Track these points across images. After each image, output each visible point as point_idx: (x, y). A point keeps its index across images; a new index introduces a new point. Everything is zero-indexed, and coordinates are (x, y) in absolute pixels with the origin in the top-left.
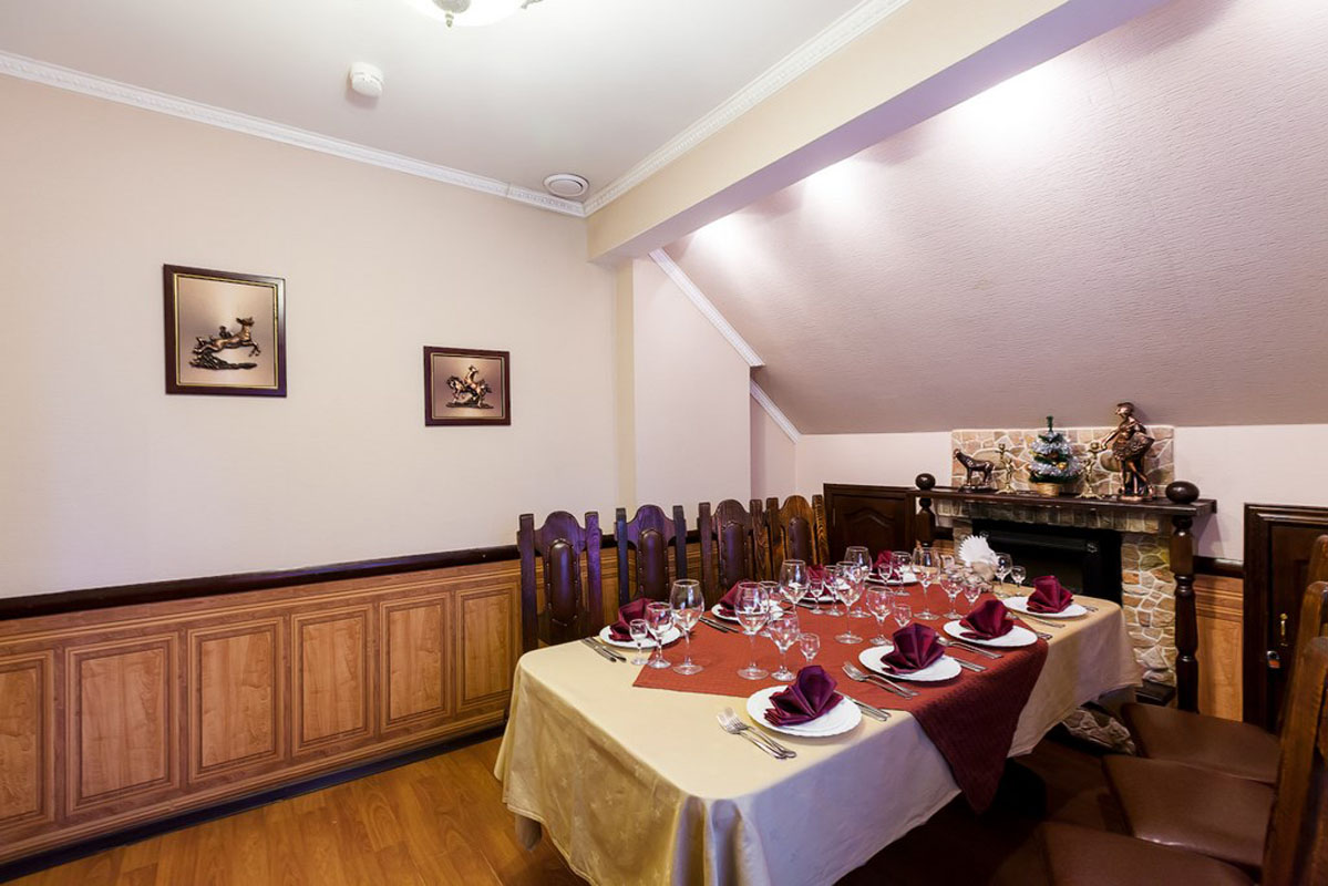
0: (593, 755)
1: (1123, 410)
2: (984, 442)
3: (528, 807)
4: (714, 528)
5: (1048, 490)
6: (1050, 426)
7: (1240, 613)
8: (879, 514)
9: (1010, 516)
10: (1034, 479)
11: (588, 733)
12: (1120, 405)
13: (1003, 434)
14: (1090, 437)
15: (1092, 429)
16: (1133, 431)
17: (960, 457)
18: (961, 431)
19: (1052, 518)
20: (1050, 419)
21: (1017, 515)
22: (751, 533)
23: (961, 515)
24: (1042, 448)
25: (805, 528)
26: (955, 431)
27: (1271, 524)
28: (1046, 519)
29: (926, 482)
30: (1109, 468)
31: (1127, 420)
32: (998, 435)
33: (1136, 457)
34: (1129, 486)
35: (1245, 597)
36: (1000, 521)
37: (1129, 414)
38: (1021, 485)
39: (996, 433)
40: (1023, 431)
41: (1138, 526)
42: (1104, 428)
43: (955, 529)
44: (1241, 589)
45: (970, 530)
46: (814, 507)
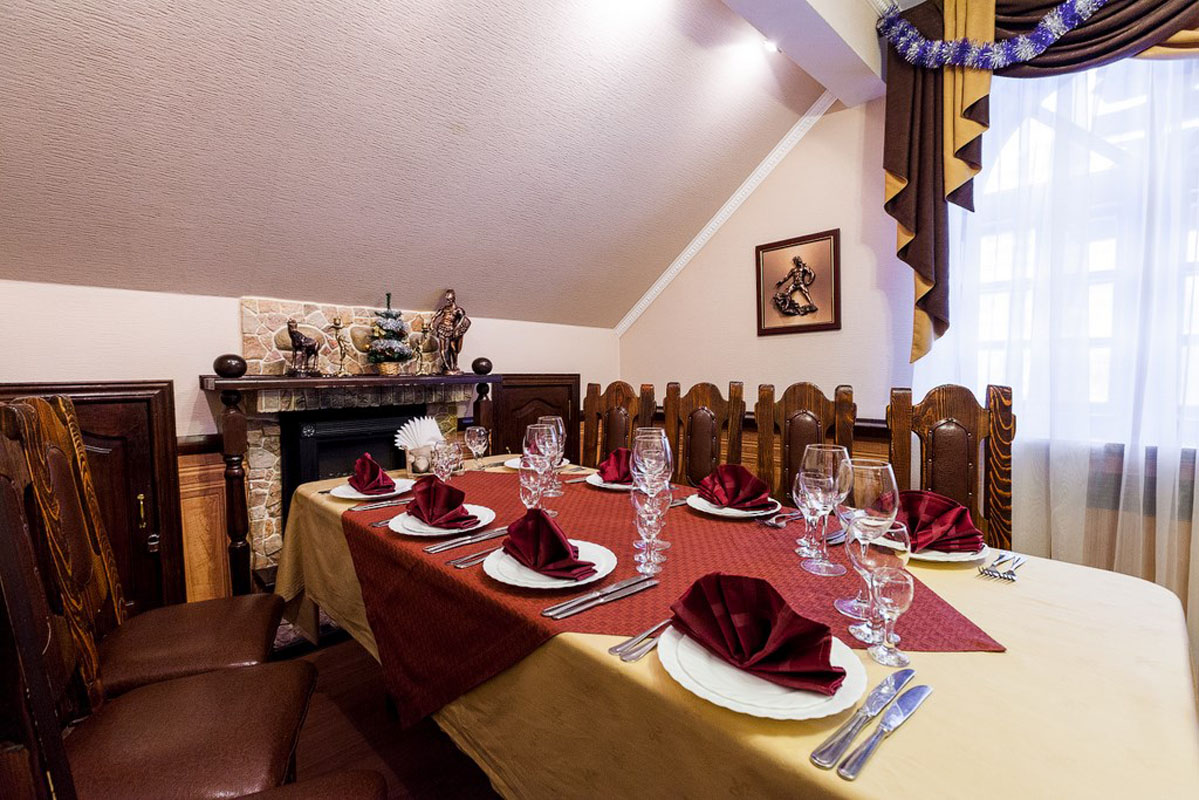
1: (450, 296)
5: (393, 369)
9: (356, 401)
12: (449, 291)
13: (317, 308)
16: (458, 315)
17: (292, 334)
20: (389, 295)
21: (362, 399)
23: (293, 408)
26: (242, 298)
28: (390, 399)
31: (451, 306)
32: (309, 310)
36: (345, 409)
37: (453, 300)
38: (356, 365)
39: (305, 306)
45: (277, 430)
46: (65, 422)
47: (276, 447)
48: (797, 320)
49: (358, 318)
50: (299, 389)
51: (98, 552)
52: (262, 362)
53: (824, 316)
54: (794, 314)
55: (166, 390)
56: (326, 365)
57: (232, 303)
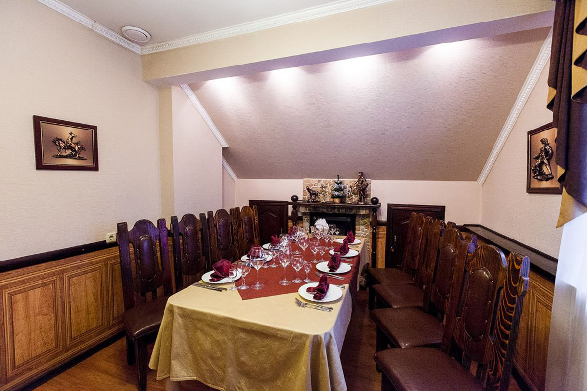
0: (242, 335)
1: (360, 174)
2: (316, 183)
3: (186, 375)
4: (215, 223)
5: (337, 201)
6: (338, 178)
7: (385, 237)
8: (273, 212)
9: (325, 210)
10: (333, 197)
11: (239, 326)
12: (360, 173)
13: (321, 181)
14: (349, 183)
15: (349, 180)
16: (363, 181)
17: (309, 189)
18: (306, 179)
19: (339, 211)
20: (338, 176)
21: (327, 210)
22: (231, 223)
23: (308, 211)
24: (336, 186)
25: (250, 219)
26: (304, 179)
27: (393, 209)
28: (336, 211)
29: (295, 199)
30: (354, 193)
31: (361, 178)
32: (319, 181)
33: (362, 190)
34: (361, 199)
35: (387, 231)
36: (322, 213)
37: (362, 176)
38: (328, 199)
40: (328, 180)
41: (363, 212)
42: (353, 180)
43: (303, 216)
44: (386, 229)
45: (309, 217)
46: (253, 211)
47: (309, 221)
48: (545, 184)
49: (330, 184)
50: (309, 206)
51: (256, 238)
52: (307, 197)
53: (556, 184)
54: (541, 180)
55: (286, 204)
57: (301, 181)
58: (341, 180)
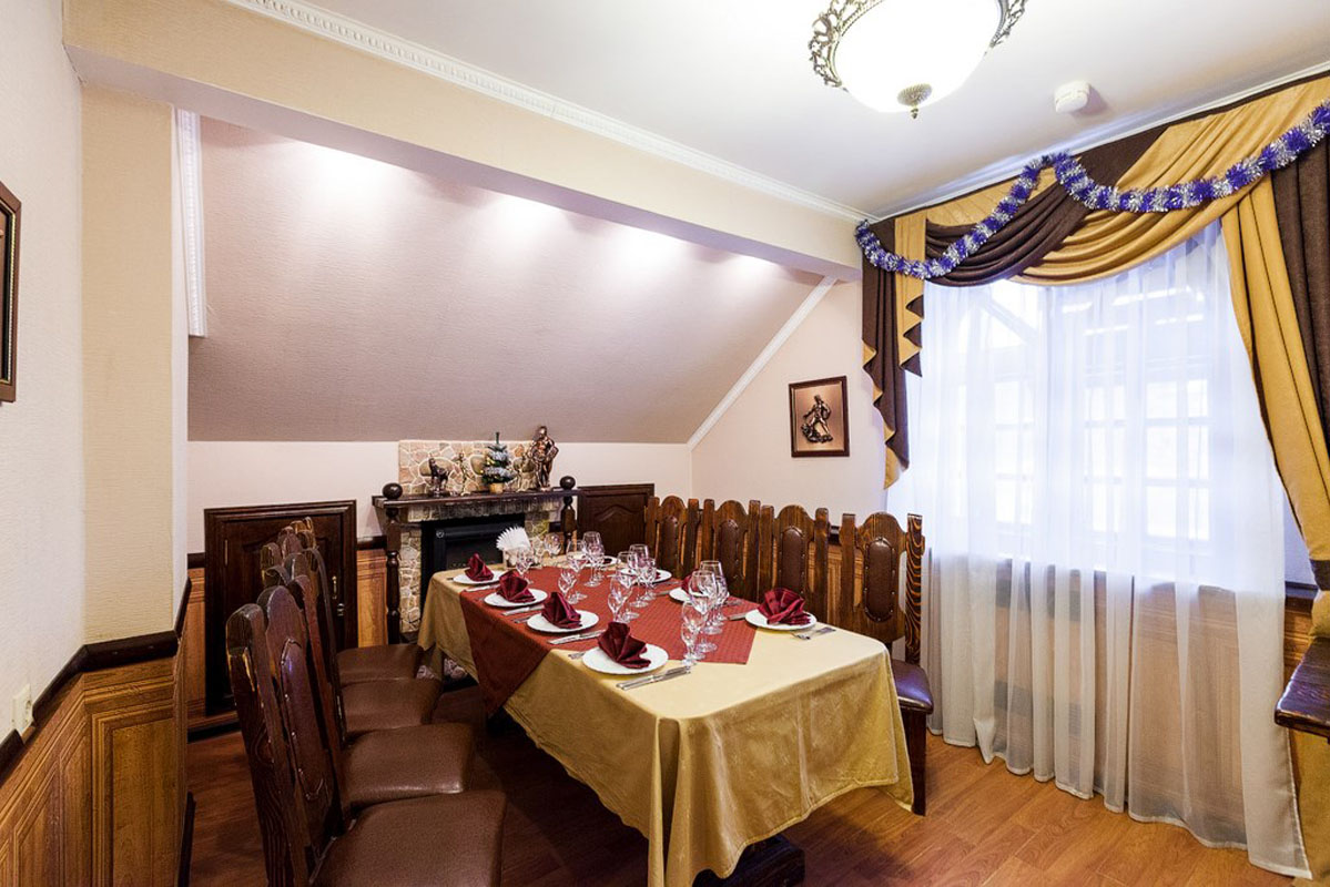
1: (543, 432)
5: (499, 488)
6: (497, 440)
9: (473, 513)
10: (486, 480)
12: (542, 427)
13: (448, 445)
15: (518, 442)
16: (549, 445)
17: (432, 466)
18: (408, 441)
19: (503, 510)
20: (498, 434)
21: (477, 512)
23: (430, 518)
26: (402, 441)
27: (587, 496)
28: (497, 510)
29: (394, 492)
31: (543, 438)
32: (443, 446)
36: (465, 518)
37: (545, 434)
38: (474, 486)
39: (441, 444)
45: (419, 533)
47: (418, 545)
48: (819, 447)
49: (475, 450)
50: (434, 505)
52: (411, 485)
53: (837, 445)
54: (816, 442)
55: (352, 507)
56: (453, 486)
57: (393, 446)
58: (502, 443)
